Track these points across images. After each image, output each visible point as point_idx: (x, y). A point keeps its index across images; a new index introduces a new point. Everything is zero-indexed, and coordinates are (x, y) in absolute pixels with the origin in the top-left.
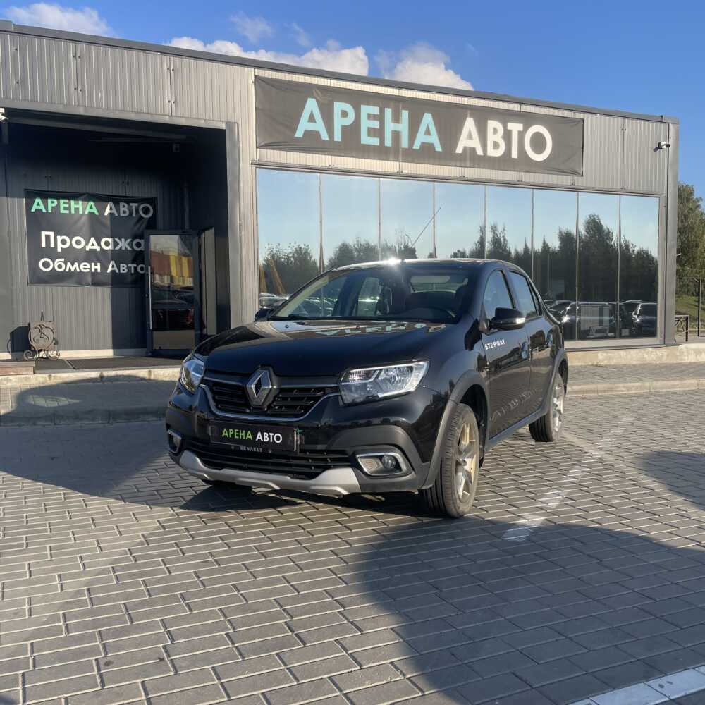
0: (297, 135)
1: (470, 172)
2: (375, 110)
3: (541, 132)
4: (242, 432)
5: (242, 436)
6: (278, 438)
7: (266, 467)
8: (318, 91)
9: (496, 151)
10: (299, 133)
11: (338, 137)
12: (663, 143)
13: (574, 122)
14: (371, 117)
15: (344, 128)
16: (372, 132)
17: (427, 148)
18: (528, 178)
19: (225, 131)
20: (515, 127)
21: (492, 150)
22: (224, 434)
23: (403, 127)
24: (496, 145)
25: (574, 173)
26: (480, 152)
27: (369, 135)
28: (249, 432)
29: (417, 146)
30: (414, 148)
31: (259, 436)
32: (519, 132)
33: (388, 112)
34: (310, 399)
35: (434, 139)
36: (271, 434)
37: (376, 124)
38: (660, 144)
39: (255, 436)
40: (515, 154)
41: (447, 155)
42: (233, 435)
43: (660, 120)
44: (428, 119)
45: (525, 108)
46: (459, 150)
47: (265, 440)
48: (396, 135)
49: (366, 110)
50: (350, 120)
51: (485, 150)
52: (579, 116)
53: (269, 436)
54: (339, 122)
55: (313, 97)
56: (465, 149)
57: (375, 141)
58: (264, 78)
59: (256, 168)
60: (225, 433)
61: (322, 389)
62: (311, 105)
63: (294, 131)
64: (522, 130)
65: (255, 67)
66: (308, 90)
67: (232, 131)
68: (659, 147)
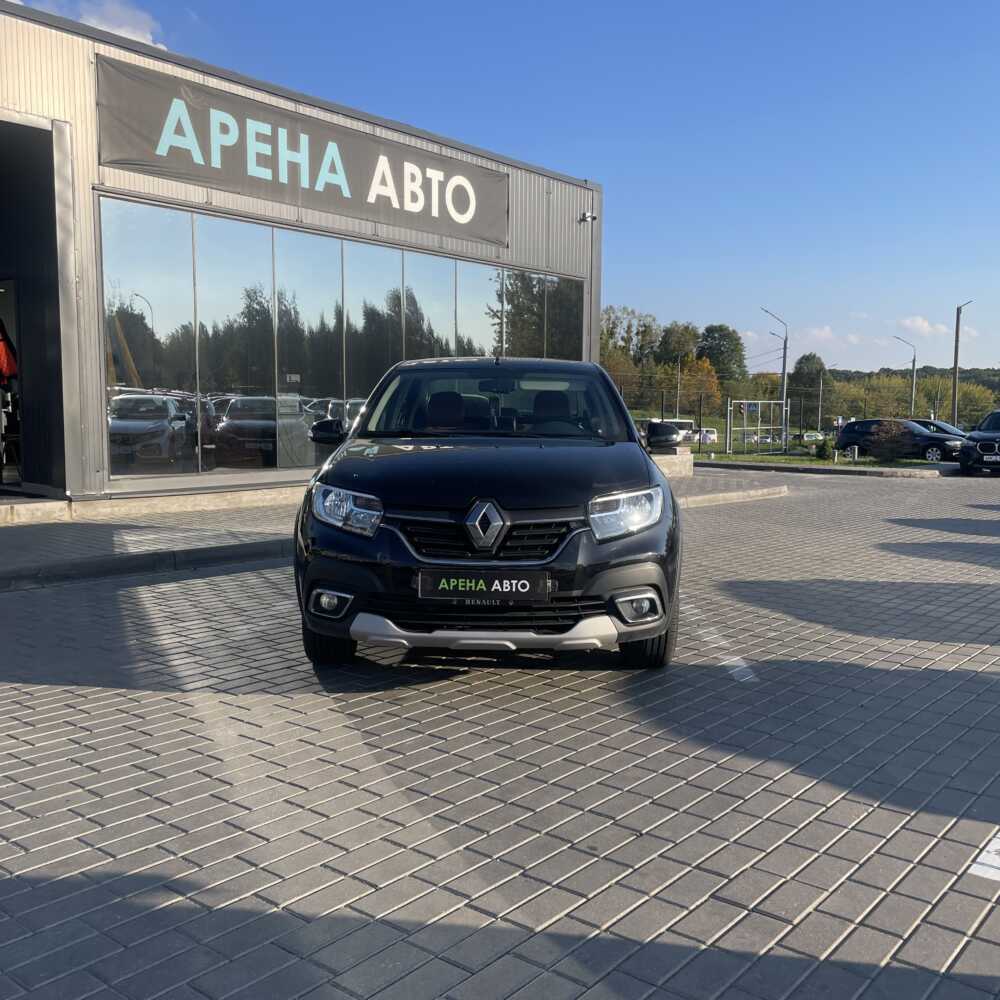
0: (158, 152)
1: (385, 231)
2: (266, 129)
3: (463, 184)
4: (471, 582)
5: (471, 587)
6: (524, 586)
7: (500, 624)
8: (187, 89)
9: (414, 204)
10: (162, 150)
11: (216, 162)
12: (588, 214)
13: (497, 176)
14: (260, 137)
15: (224, 149)
16: (262, 160)
17: (332, 189)
18: (451, 244)
19: (51, 133)
20: (436, 175)
21: (410, 203)
22: (441, 586)
23: (302, 158)
24: (414, 198)
25: (499, 243)
26: (396, 204)
27: (259, 163)
28: (481, 581)
29: (320, 187)
30: (317, 188)
31: (496, 585)
32: (440, 182)
33: (283, 133)
34: (553, 536)
35: (340, 179)
36: (514, 582)
37: (267, 150)
38: (584, 215)
39: (489, 584)
40: (435, 212)
41: (357, 204)
42: (456, 586)
43: (583, 185)
44: (332, 151)
45: (447, 152)
46: (371, 199)
47: (505, 590)
48: (294, 168)
49: (254, 126)
50: (232, 139)
51: (401, 202)
52: (504, 169)
53: (511, 585)
54: (217, 140)
55: (181, 98)
56: (379, 197)
57: (266, 174)
58: (109, 58)
59: (100, 196)
60: (443, 584)
61: (566, 524)
62: (178, 110)
63: (155, 144)
64: (442, 179)
65: (95, 39)
66: (174, 86)
67: (61, 132)
68: (584, 219)
